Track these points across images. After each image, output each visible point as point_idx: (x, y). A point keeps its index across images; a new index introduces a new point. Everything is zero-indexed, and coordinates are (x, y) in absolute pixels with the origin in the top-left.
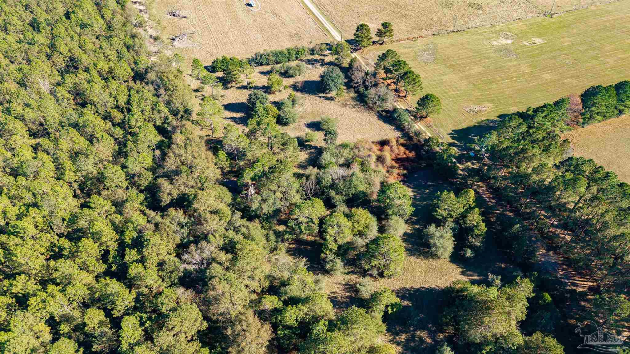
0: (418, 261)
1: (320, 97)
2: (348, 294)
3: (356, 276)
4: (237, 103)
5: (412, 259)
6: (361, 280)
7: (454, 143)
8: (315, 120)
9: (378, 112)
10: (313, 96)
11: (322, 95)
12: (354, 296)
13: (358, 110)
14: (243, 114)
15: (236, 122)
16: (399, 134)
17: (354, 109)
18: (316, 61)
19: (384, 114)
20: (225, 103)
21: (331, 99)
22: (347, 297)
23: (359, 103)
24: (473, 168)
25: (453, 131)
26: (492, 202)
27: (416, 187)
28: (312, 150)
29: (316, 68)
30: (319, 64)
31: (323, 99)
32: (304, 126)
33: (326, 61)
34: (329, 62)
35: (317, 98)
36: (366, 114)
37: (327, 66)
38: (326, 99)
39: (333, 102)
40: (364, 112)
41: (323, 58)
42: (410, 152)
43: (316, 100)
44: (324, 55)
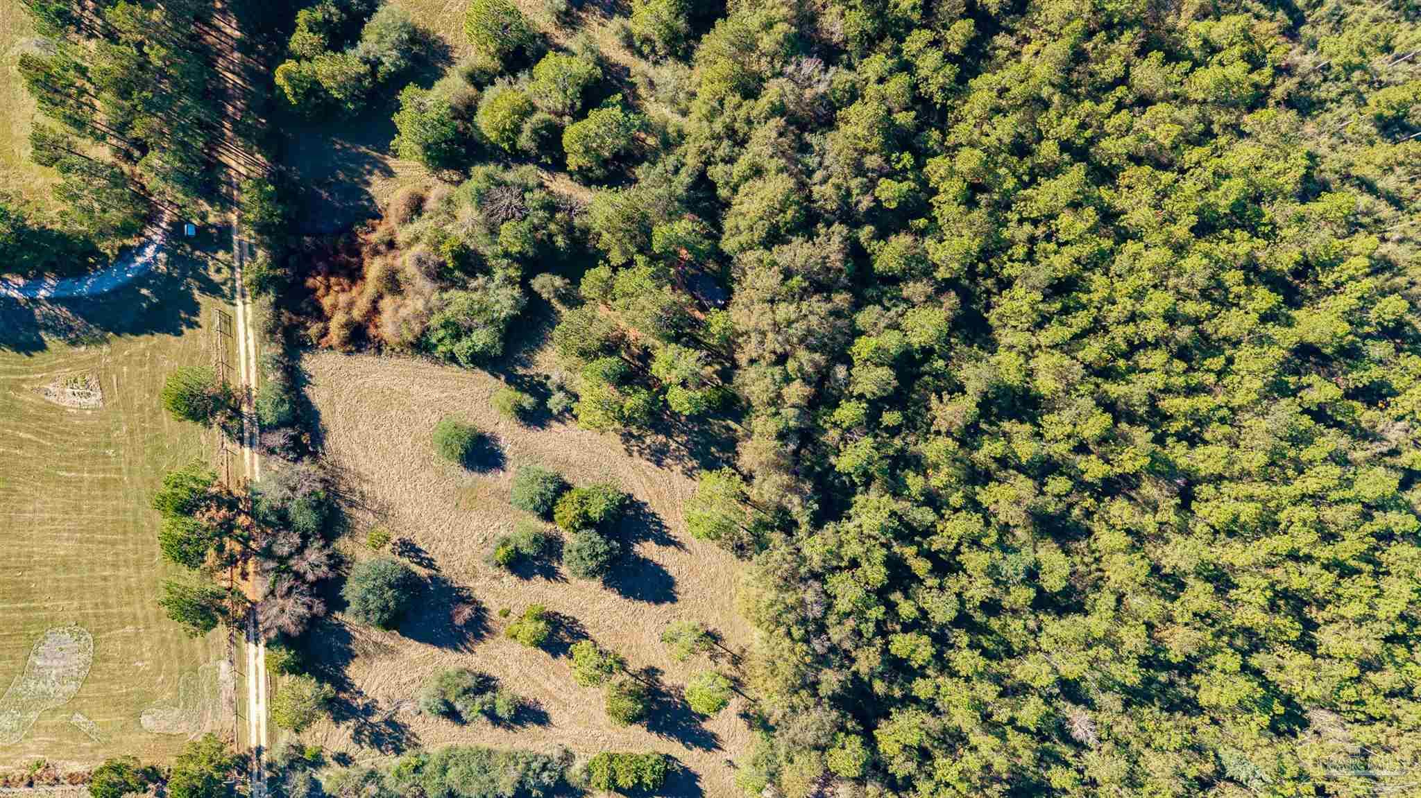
0: (440, 34)
1: (430, 564)
2: (584, 16)
3: (556, 41)
4: (641, 599)
5: (450, 39)
6: (551, 30)
8: (476, 475)
9: (316, 456)
10: (445, 572)
11: (422, 572)
12: (574, 10)
13: (356, 485)
14: (637, 548)
15: (659, 524)
16: (309, 363)
17: (365, 488)
19: (305, 439)
20: (666, 606)
21: (408, 548)
22: (587, 11)
23: (345, 509)
24: (212, 204)
25: (180, 334)
26: (234, 107)
27: (356, 191)
28: (520, 371)
29: (389, 700)
30: (375, 719)
31: (423, 555)
32: (509, 465)
33: (351, 731)
34: (346, 719)
35: (437, 564)
36: (347, 462)
37: (359, 701)
38: (420, 550)
39: (406, 532)
40: (348, 470)
41: (353, 750)
42: (315, 290)
43: (445, 555)
44: (343, 759)
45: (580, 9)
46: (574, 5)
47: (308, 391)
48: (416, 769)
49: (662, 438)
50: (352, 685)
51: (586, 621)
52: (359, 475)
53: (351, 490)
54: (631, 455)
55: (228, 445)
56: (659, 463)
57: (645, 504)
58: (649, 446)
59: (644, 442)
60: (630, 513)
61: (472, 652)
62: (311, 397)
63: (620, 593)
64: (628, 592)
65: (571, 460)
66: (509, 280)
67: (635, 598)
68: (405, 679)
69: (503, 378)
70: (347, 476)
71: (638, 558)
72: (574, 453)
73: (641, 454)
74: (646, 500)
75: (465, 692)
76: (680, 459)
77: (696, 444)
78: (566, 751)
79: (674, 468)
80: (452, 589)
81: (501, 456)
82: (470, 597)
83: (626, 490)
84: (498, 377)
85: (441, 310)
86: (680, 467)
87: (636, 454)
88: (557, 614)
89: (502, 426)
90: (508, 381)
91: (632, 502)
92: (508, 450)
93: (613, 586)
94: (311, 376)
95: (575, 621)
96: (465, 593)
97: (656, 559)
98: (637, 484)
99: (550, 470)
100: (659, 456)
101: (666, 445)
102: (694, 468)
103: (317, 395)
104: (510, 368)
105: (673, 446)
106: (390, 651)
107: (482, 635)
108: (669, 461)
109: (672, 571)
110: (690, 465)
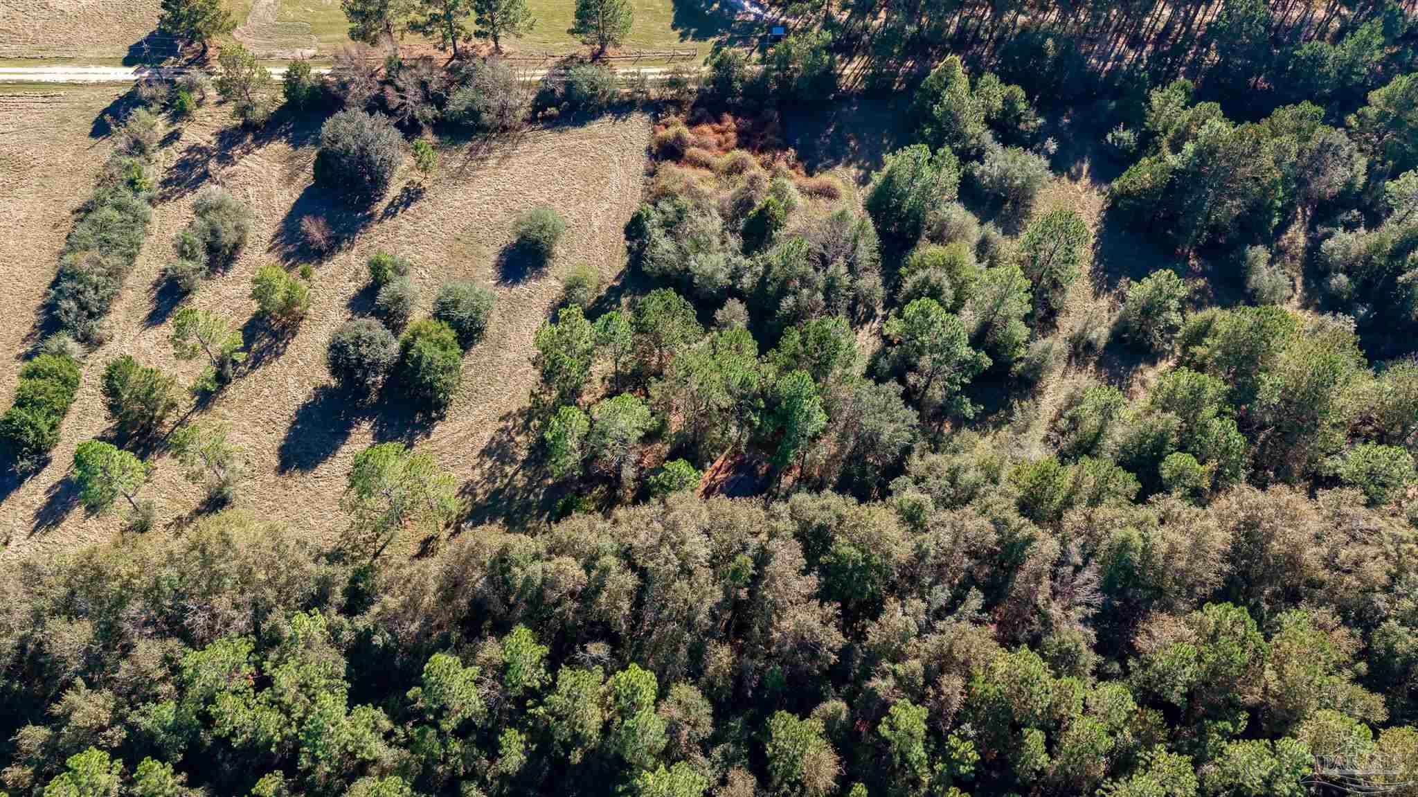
1: (390, 212)
4: (291, 430)
7: (719, 43)
9: (532, 120)
10: (376, 227)
11: (380, 207)
12: (1097, 358)
13: (498, 153)
14: (366, 426)
17: (492, 162)
18: (184, 165)
19: (552, 111)
20: (275, 462)
21: (412, 195)
23: (470, 145)
25: (674, 27)
27: (836, 157)
29: (230, 176)
30: (212, 165)
31: (401, 208)
32: (504, 290)
33: (204, 144)
34: (220, 141)
35: (387, 221)
36: (524, 147)
37: (239, 151)
38: (407, 205)
39: (432, 195)
40: (515, 148)
41: (180, 145)
42: (720, 122)
43: (397, 228)
44: (173, 137)
45: (1099, 365)
46: (1101, 358)
47: (607, 119)
48: (132, 183)
49: (523, 454)
50: (259, 146)
51: (276, 368)
52: (507, 156)
53: (490, 150)
54: (501, 419)
55: (551, 62)
56: (486, 452)
57: (428, 436)
58: (512, 440)
59: (518, 434)
60: (418, 418)
61: (269, 250)
62: (602, 120)
63: (305, 406)
64: (305, 414)
65: (501, 352)
66: (736, 274)
67: (294, 423)
68: (250, 190)
69: (617, 284)
70: (508, 146)
71: (351, 426)
72: (511, 356)
73: (502, 430)
74: (433, 437)
75: (214, 232)
76: (491, 478)
77: (511, 498)
78: (100, 343)
79: (478, 471)
80: (354, 232)
81: (516, 281)
82: (340, 249)
83: (450, 412)
84: (617, 278)
85: (698, 207)
86: (476, 475)
87: (502, 425)
88: (294, 335)
89: (554, 283)
90: (611, 289)
91: (434, 420)
92: (521, 290)
93: (317, 396)
94: (624, 120)
95: (277, 355)
96: (345, 244)
97: (345, 448)
98: (457, 425)
99: (491, 329)
100: (498, 451)
101: (514, 461)
102: (475, 496)
103: (602, 127)
104: (628, 291)
105: (509, 470)
106: (291, 179)
107: (288, 260)
108: (488, 464)
109: (323, 469)
110: (480, 491)
